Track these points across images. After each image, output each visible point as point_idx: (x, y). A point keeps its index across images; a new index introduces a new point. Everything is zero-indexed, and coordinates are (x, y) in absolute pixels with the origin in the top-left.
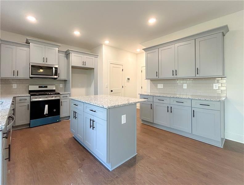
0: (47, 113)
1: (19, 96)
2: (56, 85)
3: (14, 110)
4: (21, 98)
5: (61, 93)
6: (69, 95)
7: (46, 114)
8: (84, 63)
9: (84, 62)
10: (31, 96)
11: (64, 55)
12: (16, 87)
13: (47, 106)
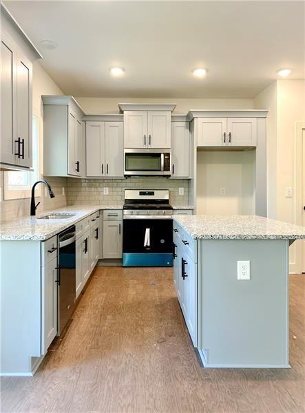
0: (149, 245)
1: (108, 208)
2: (170, 189)
3: (97, 230)
4: (110, 212)
5: (174, 208)
6: (191, 211)
7: (147, 246)
8: (227, 137)
9: (227, 134)
10: (124, 209)
11: (184, 124)
12: (107, 193)
13: (148, 231)
